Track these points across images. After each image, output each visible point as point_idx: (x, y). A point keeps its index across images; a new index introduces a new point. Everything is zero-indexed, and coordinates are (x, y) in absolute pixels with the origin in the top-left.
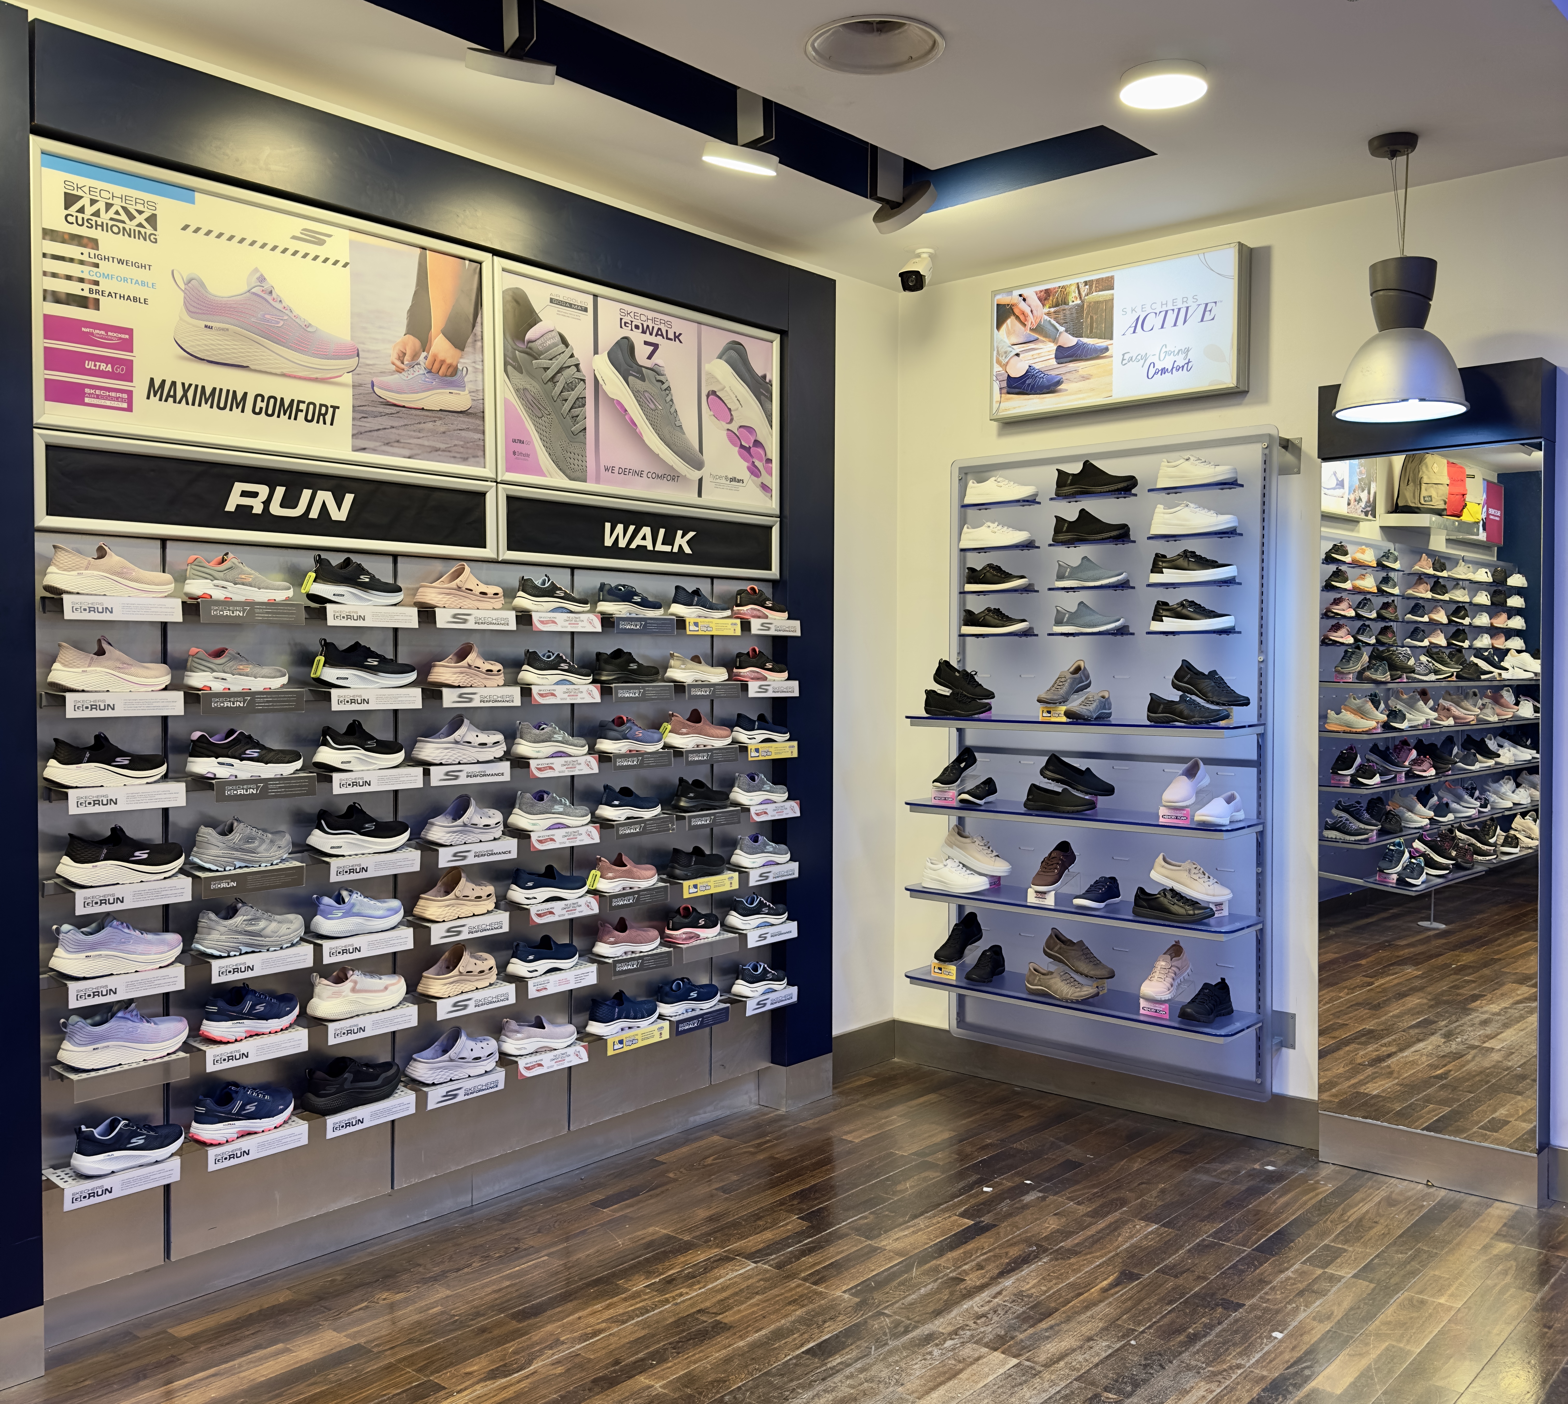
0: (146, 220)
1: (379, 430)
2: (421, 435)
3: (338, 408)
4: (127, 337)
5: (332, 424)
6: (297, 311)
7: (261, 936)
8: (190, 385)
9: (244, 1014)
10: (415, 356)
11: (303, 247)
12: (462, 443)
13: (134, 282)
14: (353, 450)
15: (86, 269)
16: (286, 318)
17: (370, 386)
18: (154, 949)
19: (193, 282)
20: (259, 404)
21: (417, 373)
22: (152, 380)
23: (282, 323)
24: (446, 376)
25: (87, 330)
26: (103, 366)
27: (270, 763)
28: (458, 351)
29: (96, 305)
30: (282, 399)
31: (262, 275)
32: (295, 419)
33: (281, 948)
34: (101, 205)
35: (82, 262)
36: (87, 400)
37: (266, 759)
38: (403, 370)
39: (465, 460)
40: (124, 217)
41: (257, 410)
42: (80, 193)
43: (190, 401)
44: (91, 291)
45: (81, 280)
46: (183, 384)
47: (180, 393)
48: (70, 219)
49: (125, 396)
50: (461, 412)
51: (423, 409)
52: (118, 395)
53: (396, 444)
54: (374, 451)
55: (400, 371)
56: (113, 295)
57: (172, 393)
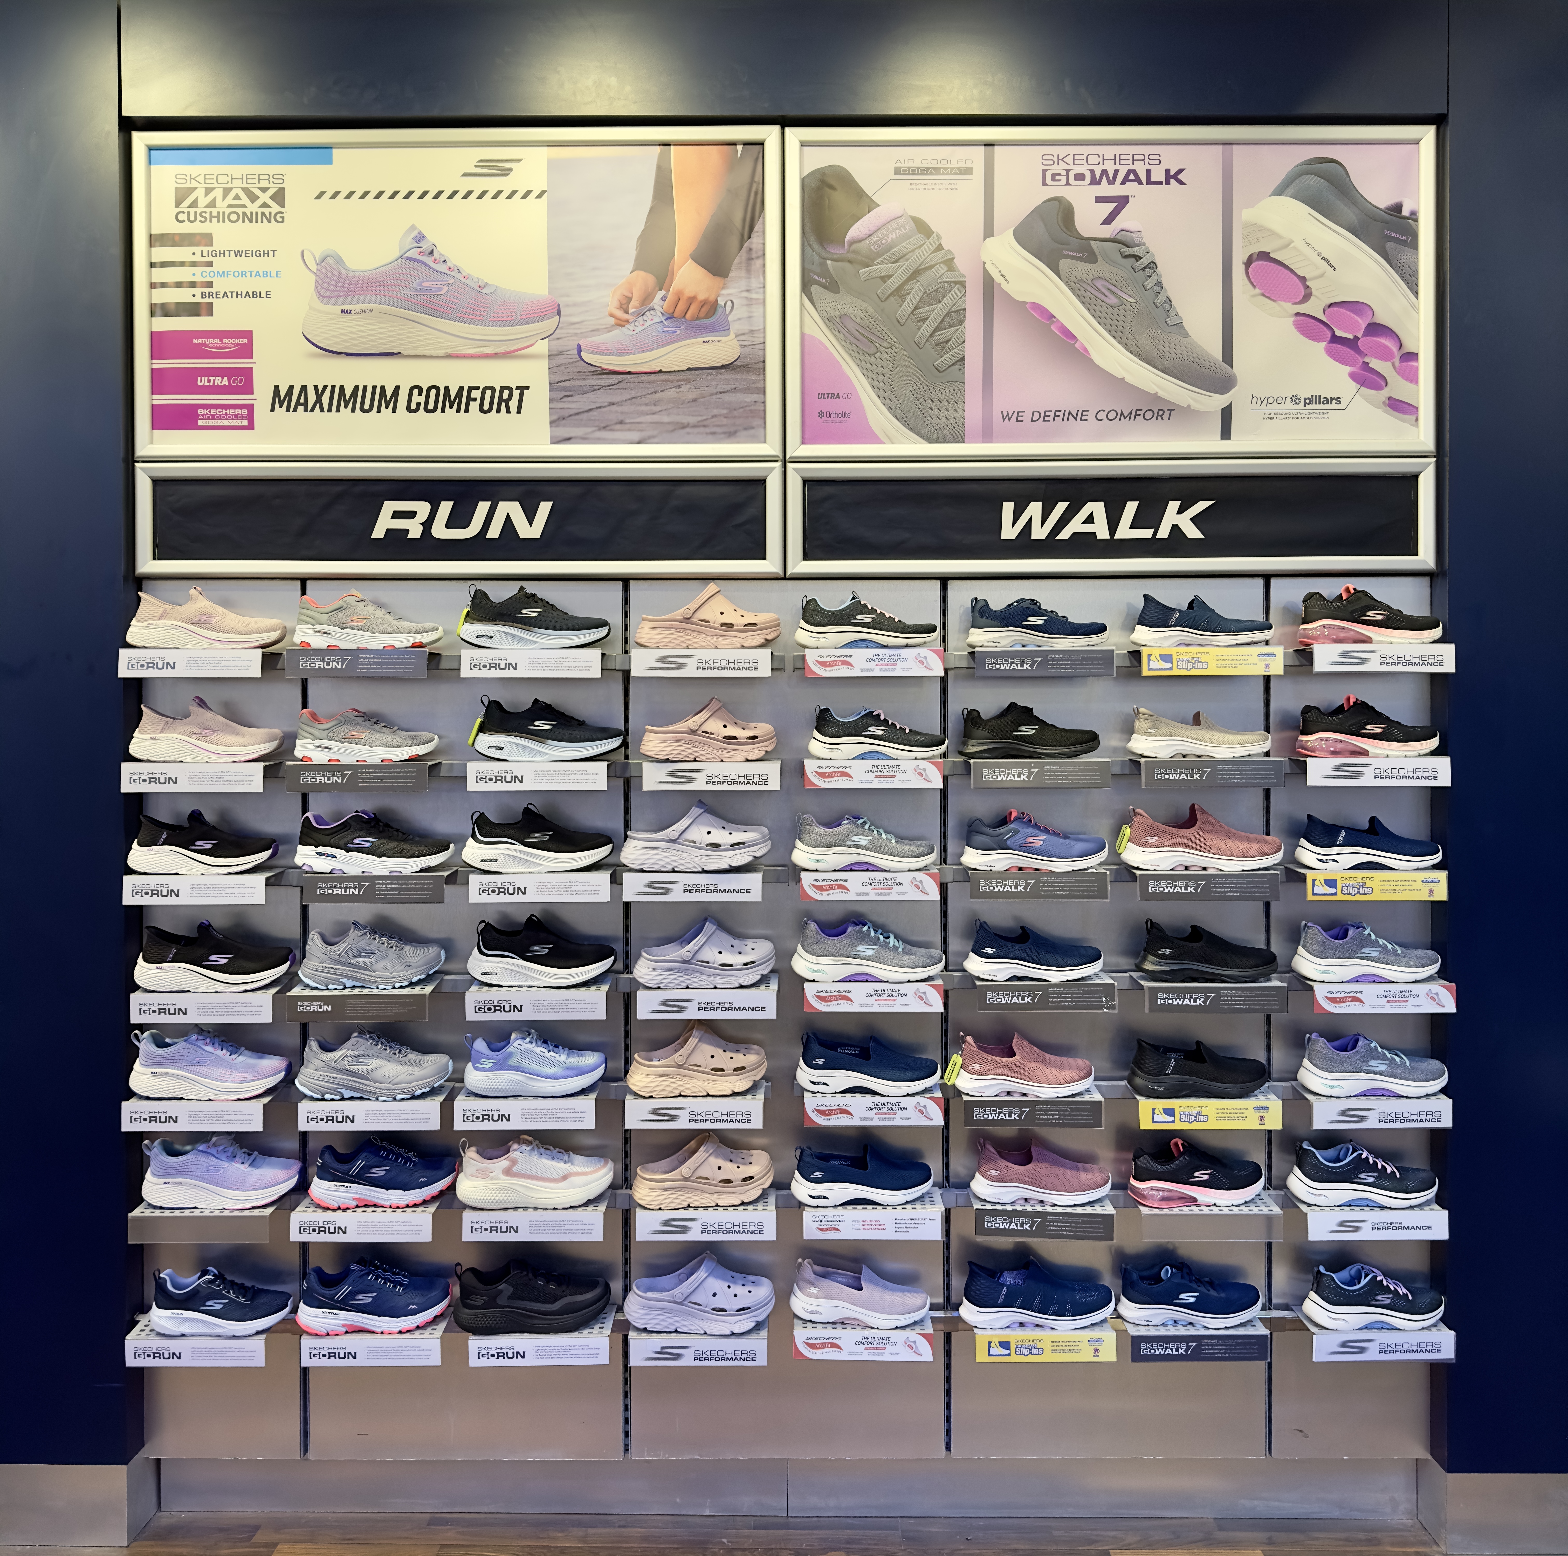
0: (272, 198)
1: (591, 410)
2: (658, 408)
3: (528, 388)
4: (245, 341)
5: (519, 411)
6: (467, 269)
7: (368, 1080)
8: (325, 387)
9: (352, 1176)
10: (647, 298)
11: (478, 185)
12: (725, 411)
13: (254, 274)
14: (552, 443)
15: (198, 270)
16: (451, 281)
17: (575, 352)
18: (235, 1075)
19: (327, 260)
20: (416, 398)
21: (649, 323)
22: (277, 388)
23: (445, 289)
24: (697, 318)
25: (200, 341)
26: (218, 381)
27: (385, 856)
28: (718, 279)
29: (209, 310)
30: (447, 388)
31: (420, 233)
32: (466, 411)
33: (395, 1099)
34: (218, 193)
35: (194, 264)
36: (201, 423)
37: (380, 851)
38: (627, 321)
39: (730, 435)
40: (245, 200)
41: (413, 407)
42: (194, 184)
43: (326, 407)
44: (203, 295)
45: (193, 285)
46: (316, 387)
47: (312, 398)
48: (181, 217)
49: (245, 412)
50: (723, 367)
51: (660, 372)
52: (237, 411)
53: (618, 427)
54: (584, 440)
55: (621, 323)
56: (229, 295)
57: (302, 401)
